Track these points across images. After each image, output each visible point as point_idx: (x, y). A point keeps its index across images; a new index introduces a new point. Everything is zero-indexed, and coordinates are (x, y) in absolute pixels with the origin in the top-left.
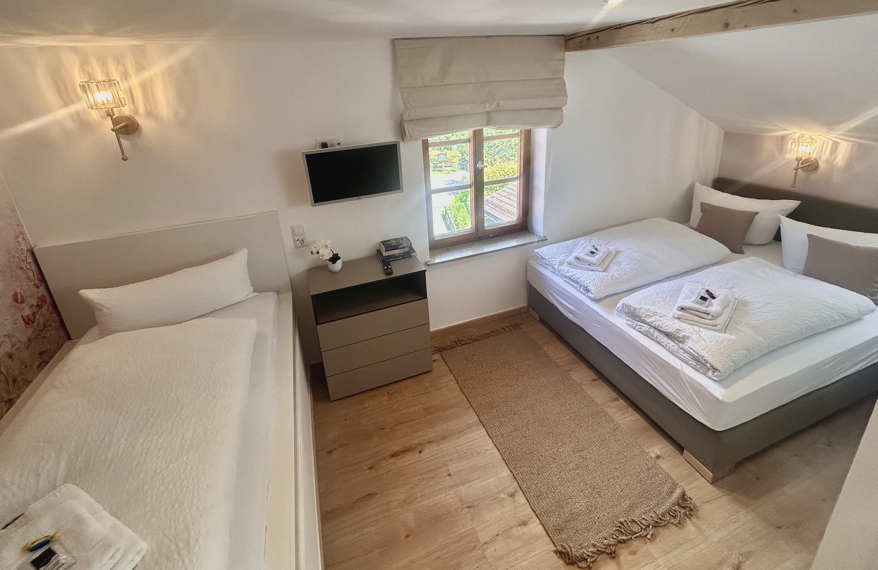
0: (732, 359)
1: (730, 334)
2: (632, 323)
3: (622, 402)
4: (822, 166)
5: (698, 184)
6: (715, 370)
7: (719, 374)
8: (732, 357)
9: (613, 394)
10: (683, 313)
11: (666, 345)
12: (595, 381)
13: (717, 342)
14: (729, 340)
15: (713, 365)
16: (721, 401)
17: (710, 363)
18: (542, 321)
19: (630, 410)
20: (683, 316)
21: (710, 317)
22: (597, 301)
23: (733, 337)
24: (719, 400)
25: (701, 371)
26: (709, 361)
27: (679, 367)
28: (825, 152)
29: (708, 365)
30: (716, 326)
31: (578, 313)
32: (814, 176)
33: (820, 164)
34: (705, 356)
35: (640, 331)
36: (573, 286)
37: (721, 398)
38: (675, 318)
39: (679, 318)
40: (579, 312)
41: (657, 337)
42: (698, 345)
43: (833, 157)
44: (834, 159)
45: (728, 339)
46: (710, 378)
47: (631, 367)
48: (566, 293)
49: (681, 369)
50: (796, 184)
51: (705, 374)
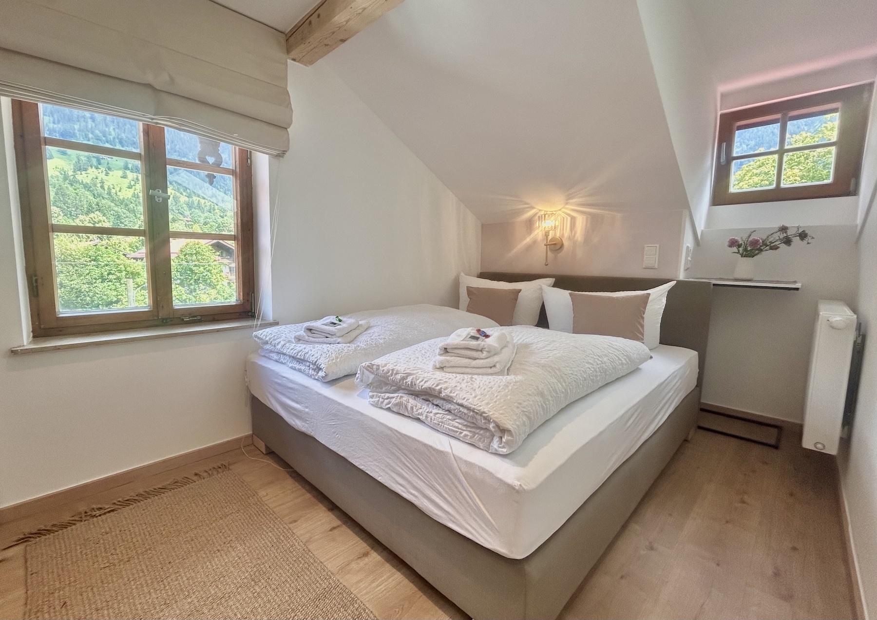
0: (525, 410)
1: (516, 374)
2: (377, 399)
3: (375, 557)
4: (566, 243)
5: (462, 274)
6: (503, 431)
7: (510, 438)
8: (524, 408)
9: (362, 546)
10: (448, 358)
11: (427, 417)
12: (335, 531)
13: (499, 387)
14: (516, 382)
15: (501, 425)
16: (518, 492)
17: (494, 422)
18: (271, 453)
19: (388, 566)
20: (448, 361)
21: (485, 354)
22: (333, 382)
23: (519, 378)
24: (514, 489)
25: (481, 446)
26: (492, 416)
27: (447, 449)
28: (566, 229)
29: (491, 426)
30: (494, 366)
31: (307, 413)
32: (561, 255)
33: (564, 242)
34: (486, 410)
35: (389, 409)
36: (300, 371)
37: (516, 483)
38: (437, 368)
39: (442, 368)
40: (307, 410)
41: (412, 408)
42: (471, 396)
43: (573, 232)
44: (574, 236)
45: (514, 380)
46: (496, 454)
47: (379, 479)
48: (291, 385)
49: (450, 451)
50: (548, 261)
51: (487, 449)
